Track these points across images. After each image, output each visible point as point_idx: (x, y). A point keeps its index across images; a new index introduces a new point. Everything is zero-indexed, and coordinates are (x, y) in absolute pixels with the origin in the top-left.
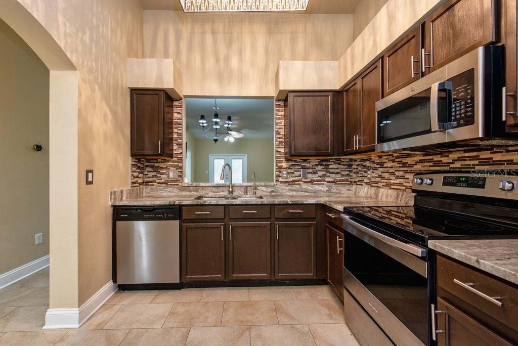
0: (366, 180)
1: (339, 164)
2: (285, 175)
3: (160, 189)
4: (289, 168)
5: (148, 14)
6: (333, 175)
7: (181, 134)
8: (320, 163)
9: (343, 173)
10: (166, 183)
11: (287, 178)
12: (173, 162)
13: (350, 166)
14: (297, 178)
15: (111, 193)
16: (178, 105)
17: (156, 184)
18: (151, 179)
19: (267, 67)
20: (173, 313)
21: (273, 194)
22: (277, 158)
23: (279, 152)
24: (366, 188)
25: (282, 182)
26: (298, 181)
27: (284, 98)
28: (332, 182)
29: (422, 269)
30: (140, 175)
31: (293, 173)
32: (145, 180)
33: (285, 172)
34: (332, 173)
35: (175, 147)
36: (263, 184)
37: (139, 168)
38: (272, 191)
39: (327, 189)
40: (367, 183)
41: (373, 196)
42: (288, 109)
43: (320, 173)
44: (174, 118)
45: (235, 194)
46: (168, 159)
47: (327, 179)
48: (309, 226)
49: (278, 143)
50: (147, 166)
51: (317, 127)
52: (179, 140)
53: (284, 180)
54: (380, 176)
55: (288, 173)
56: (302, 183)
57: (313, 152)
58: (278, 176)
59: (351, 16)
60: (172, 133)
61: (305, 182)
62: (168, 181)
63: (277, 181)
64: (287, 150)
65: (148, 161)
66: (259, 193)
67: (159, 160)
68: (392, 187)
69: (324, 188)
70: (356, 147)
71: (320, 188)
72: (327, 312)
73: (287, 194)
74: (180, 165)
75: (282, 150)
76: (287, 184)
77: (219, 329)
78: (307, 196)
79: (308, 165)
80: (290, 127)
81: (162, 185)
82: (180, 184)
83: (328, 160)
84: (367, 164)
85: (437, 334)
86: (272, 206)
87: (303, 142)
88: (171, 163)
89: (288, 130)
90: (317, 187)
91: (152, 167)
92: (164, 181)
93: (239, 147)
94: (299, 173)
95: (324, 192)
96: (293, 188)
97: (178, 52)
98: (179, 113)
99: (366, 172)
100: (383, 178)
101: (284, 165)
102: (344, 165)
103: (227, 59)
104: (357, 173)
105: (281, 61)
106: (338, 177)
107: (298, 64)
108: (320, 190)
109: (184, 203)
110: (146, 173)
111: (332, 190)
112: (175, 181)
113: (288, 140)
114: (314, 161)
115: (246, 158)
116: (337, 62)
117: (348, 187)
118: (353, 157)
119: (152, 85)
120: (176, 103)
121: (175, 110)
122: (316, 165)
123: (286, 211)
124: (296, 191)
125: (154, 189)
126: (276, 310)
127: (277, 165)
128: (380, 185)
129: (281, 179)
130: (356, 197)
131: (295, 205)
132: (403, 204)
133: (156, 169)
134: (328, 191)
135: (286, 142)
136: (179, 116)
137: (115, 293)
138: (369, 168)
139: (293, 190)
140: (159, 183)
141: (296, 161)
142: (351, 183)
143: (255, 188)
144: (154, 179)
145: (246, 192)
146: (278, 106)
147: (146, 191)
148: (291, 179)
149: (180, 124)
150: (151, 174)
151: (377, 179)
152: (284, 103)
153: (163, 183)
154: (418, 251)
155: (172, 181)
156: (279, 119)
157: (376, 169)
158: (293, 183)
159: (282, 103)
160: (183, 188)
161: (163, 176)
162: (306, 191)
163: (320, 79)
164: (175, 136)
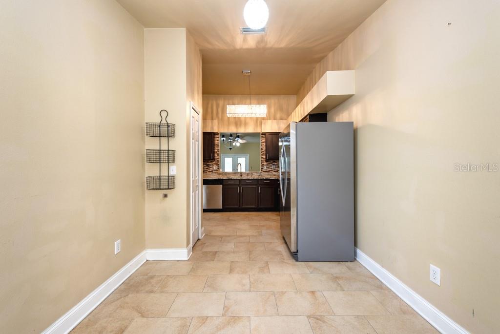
4: (267, 165)
7: (219, 150)
10: (212, 171)
11: (266, 169)
14: (271, 170)
18: (206, 170)
22: (262, 160)
23: (263, 158)
27: (264, 134)
31: (269, 167)
33: (265, 167)
35: (216, 156)
36: (255, 172)
38: (259, 175)
42: (267, 139)
44: (216, 143)
45: (243, 176)
46: (213, 161)
49: (262, 154)
52: (218, 153)
55: (267, 167)
56: (273, 172)
59: (295, 96)
64: (266, 157)
65: (205, 162)
66: (253, 175)
73: (266, 176)
74: (218, 163)
76: (266, 172)
79: (276, 164)
82: (218, 172)
86: (258, 180)
87: (272, 153)
88: (214, 163)
89: (267, 148)
94: (271, 167)
97: (217, 113)
98: (218, 140)
101: (265, 163)
105: (262, 121)
107: (271, 121)
109: (224, 178)
112: (216, 171)
115: (248, 157)
116: (286, 121)
119: (209, 131)
120: (216, 136)
121: (216, 139)
124: (270, 175)
127: (262, 164)
129: (263, 170)
131: (267, 179)
133: (208, 165)
135: (266, 153)
136: (218, 142)
139: (268, 175)
140: (209, 171)
141: (270, 162)
145: (248, 175)
146: (262, 137)
148: (268, 170)
149: (218, 145)
155: (214, 171)
156: (263, 143)
158: (269, 171)
159: (264, 136)
160: (220, 174)
161: (211, 168)
162: (275, 175)
163: (279, 128)
164: (216, 151)
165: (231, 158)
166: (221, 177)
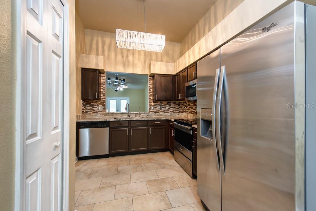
0: (185, 111)
1: (175, 104)
2: (153, 109)
3: (94, 115)
4: (155, 106)
5: (88, 31)
6: (173, 109)
7: (105, 89)
8: (167, 104)
9: (176, 108)
10: (97, 112)
11: (154, 110)
12: (101, 102)
13: (179, 105)
14: (158, 110)
15: (76, 116)
16: (103, 75)
17: (92, 113)
18: (89, 110)
19: (145, 61)
20: (109, 164)
21: (148, 117)
22: (149, 101)
23: (150, 99)
24: (184, 114)
25: (151, 112)
26: (158, 111)
27: (153, 76)
28: (172, 111)
29: (191, 133)
30: (84, 109)
31: (156, 108)
32: (86, 111)
33: (153, 107)
34: (172, 108)
35: (102, 95)
36: (143, 112)
37: (84, 105)
38: (147, 116)
39: (170, 114)
40: (185, 112)
41: (187, 116)
42: (154, 80)
43: (167, 108)
44: (101, 82)
45: (131, 117)
46: (98, 101)
47: (170, 110)
48: (163, 128)
49: (150, 95)
50: (87, 104)
51: (166, 89)
52: (104, 92)
53: (152, 111)
54: (189, 109)
55: (154, 108)
56: (160, 112)
57: (165, 100)
58: (150, 109)
59: (180, 43)
60: (100, 89)
61: (161, 112)
62: (98, 111)
63: (149, 111)
64: (154, 98)
65: (88, 102)
66: (141, 116)
67: (93, 101)
68: (192, 113)
69: (169, 114)
70: (180, 98)
71: (167, 114)
72: (169, 158)
73: (154, 116)
74: (104, 104)
75: (152, 98)
76: (154, 113)
77: (129, 166)
78: (162, 117)
79: (162, 104)
80: (155, 88)
81: (95, 113)
82: (104, 113)
83: (171, 103)
84: (185, 104)
85: (193, 147)
86: (148, 121)
87: (161, 94)
88: (100, 103)
89: (154, 89)
90: (166, 113)
91: (90, 104)
92: (96, 111)
93: (125, 94)
94: (159, 108)
95: (169, 115)
96: (156, 114)
97: (103, 51)
98: (103, 79)
99: (184, 107)
100: (189, 110)
101: (153, 104)
102: (177, 105)
103: (127, 56)
104: (181, 108)
105: (152, 62)
106: (175, 110)
107: (159, 63)
108: (168, 115)
109: (111, 120)
110: (86, 107)
111: (172, 115)
112: (102, 111)
113: (154, 93)
114: (165, 103)
115: (129, 99)
116: (174, 64)
117: (178, 114)
118: (181, 101)
119: (93, 67)
120: (102, 75)
121: (102, 78)
122: (166, 104)
123: (154, 123)
124: (157, 115)
125: (91, 115)
126: (150, 159)
127: (149, 104)
128: (189, 112)
129: (151, 110)
130: (181, 117)
131: (157, 120)
132: (195, 118)
133: (92, 106)
134: (171, 115)
135: (153, 95)
136: (104, 81)
137: (77, 161)
138: (185, 106)
139: (156, 115)
140: (93, 112)
141: (157, 103)
142: (179, 112)
143: (140, 114)
144: (91, 110)
145: (136, 116)
146: (150, 79)
147: (87, 116)
148: (155, 110)
149: (104, 84)
150: (89, 108)
151: (188, 110)
152: (153, 78)
153: (95, 112)
154: (190, 128)
155: (100, 111)
156: (150, 84)
157: (187, 106)
158: (156, 112)
159: (152, 78)
160: (106, 115)
161: (95, 109)
162: (162, 115)
163: (167, 70)
164: (102, 90)
165: (115, 100)
166: (108, 118)
